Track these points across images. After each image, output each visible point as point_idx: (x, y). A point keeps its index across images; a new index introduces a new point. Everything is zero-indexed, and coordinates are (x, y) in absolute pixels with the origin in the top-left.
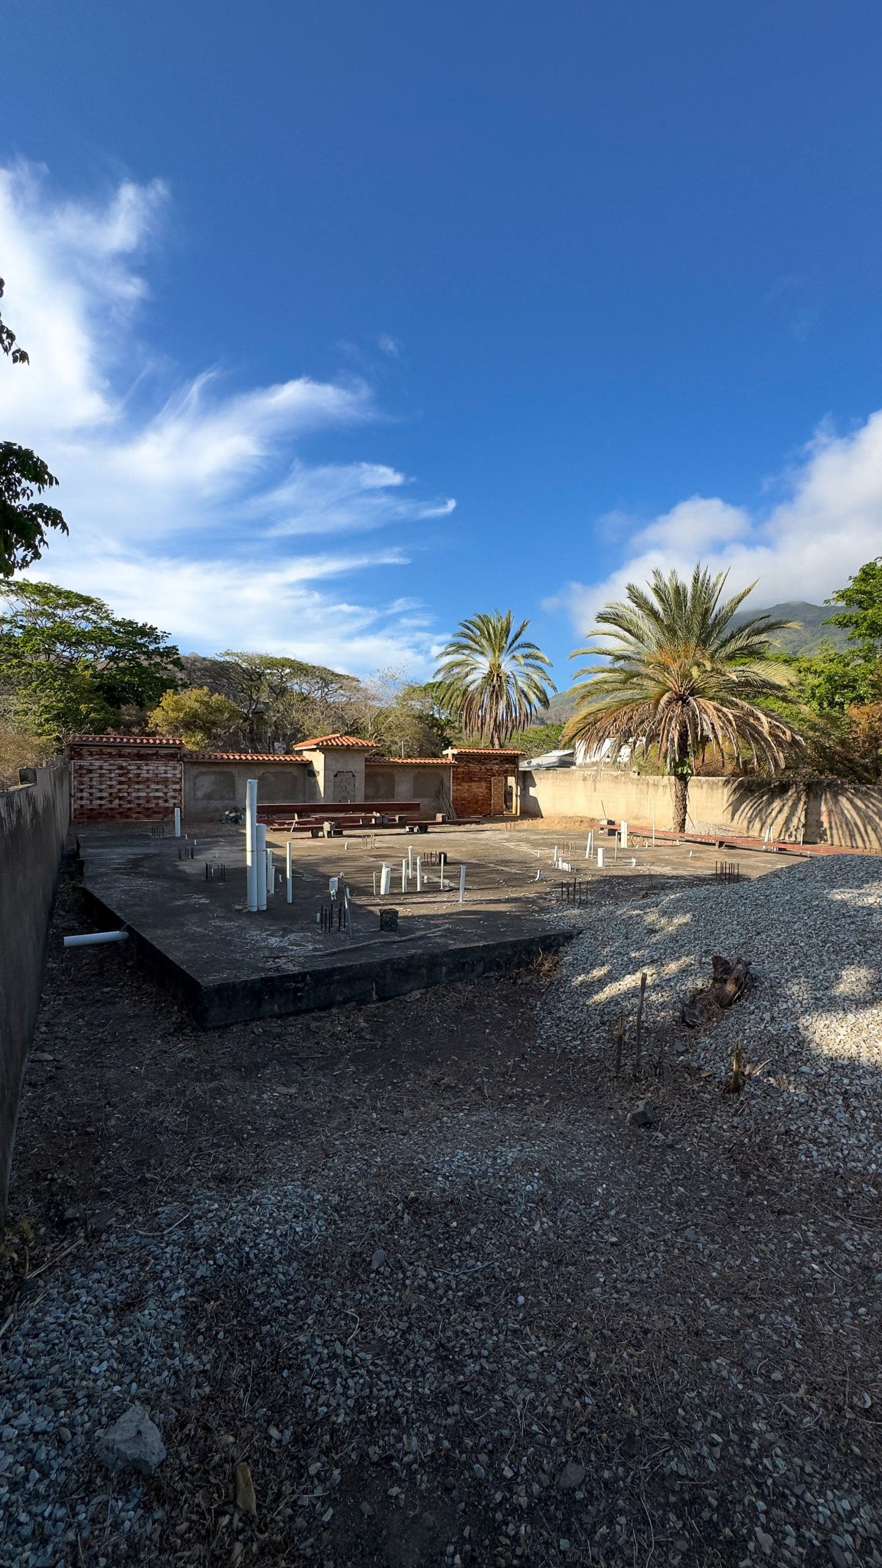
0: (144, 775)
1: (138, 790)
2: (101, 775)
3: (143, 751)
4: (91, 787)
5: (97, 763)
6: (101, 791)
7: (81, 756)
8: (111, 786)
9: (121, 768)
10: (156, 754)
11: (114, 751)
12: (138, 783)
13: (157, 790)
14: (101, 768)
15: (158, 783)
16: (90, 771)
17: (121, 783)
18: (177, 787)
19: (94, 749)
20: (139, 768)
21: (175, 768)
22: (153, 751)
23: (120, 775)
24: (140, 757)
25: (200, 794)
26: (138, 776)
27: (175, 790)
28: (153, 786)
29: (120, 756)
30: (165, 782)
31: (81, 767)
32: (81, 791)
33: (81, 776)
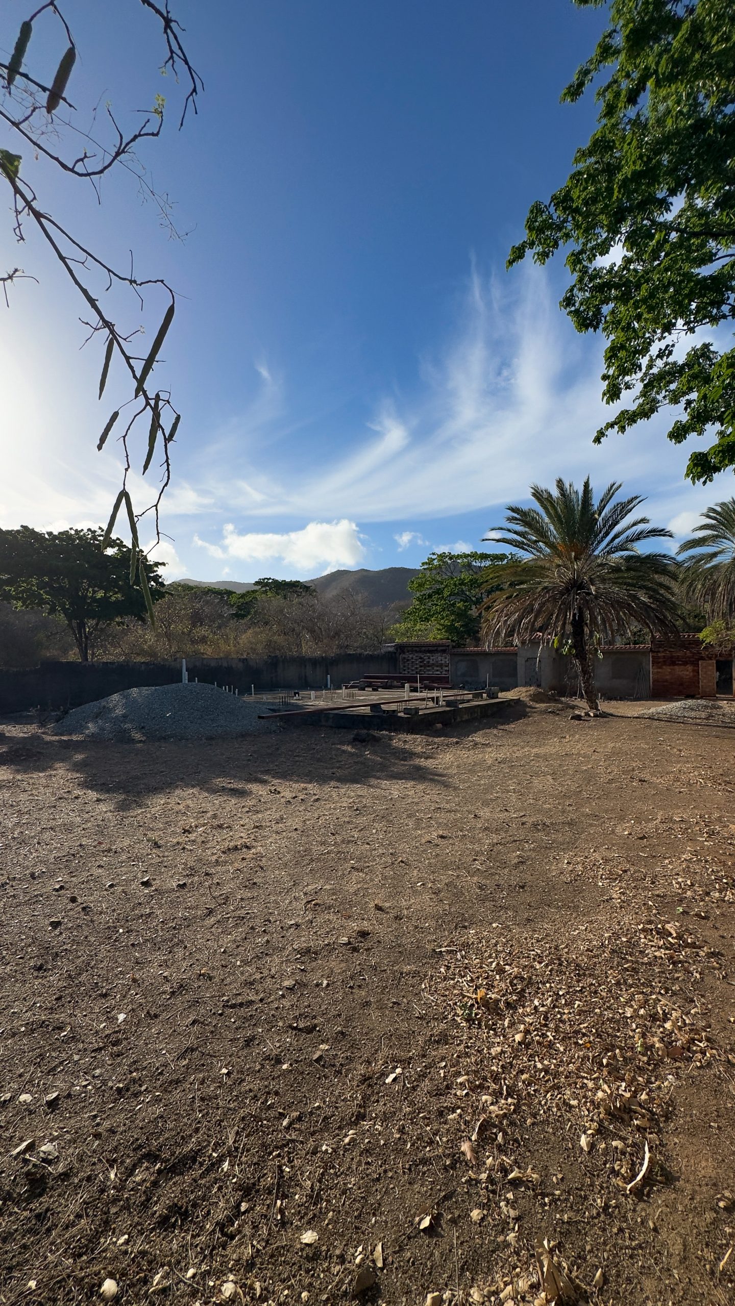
0: (431, 662)
1: (429, 670)
2: (413, 662)
3: (430, 648)
4: (408, 669)
5: (411, 656)
6: (413, 670)
7: (404, 653)
8: (417, 668)
9: (421, 658)
10: (436, 650)
11: (418, 649)
12: (429, 666)
13: (437, 671)
14: (412, 658)
15: (437, 666)
16: (408, 660)
17: (421, 666)
18: (447, 668)
19: (409, 649)
20: (429, 658)
21: (446, 658)
22: (435, 648)
23: (421, 662)
24: (429, 652)
25: (459, 673)
26: (428, 662)
27: (446, 671)
28: (435, 668)
29: (421, 652)
30: (441, 666)
31: (404, 658)
32: (405, 670)
33: (404, 663)
